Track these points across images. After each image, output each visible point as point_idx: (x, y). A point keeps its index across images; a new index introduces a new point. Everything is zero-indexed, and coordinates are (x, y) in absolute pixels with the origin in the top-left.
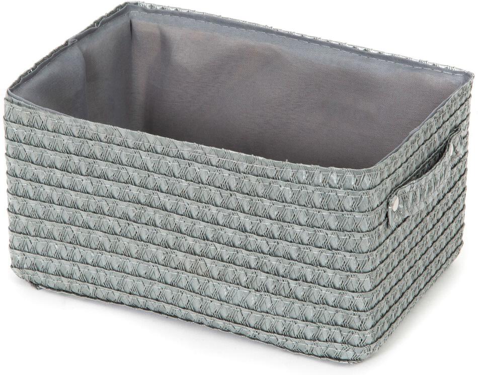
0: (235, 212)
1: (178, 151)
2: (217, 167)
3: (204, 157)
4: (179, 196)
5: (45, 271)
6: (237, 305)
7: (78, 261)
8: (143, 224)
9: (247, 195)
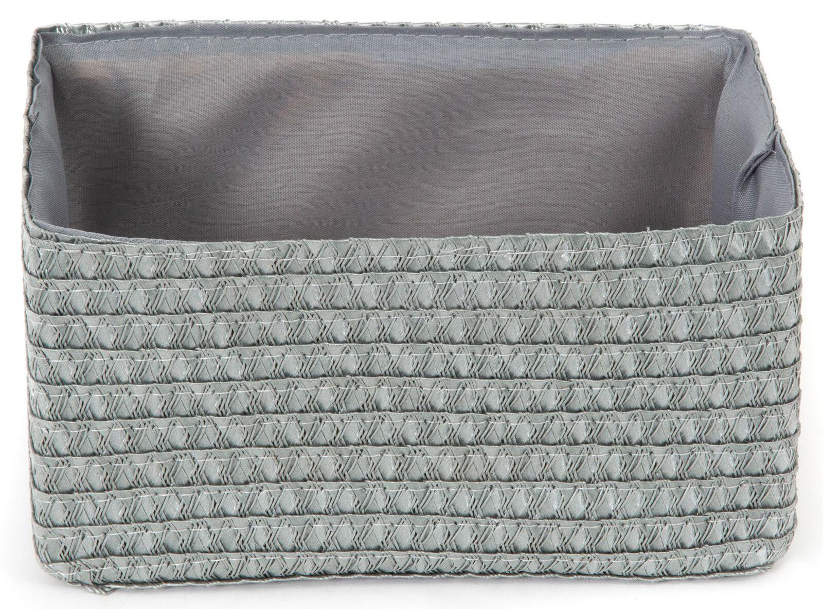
0: (550, 346)
1: (432, 258)
2: (512, 270)
3: (486, 257)
4: (431, 342)
5: (129, 552)
6: (552, 519)
7: (208, 514)
8: (353, 411)
9: (574, 310)
